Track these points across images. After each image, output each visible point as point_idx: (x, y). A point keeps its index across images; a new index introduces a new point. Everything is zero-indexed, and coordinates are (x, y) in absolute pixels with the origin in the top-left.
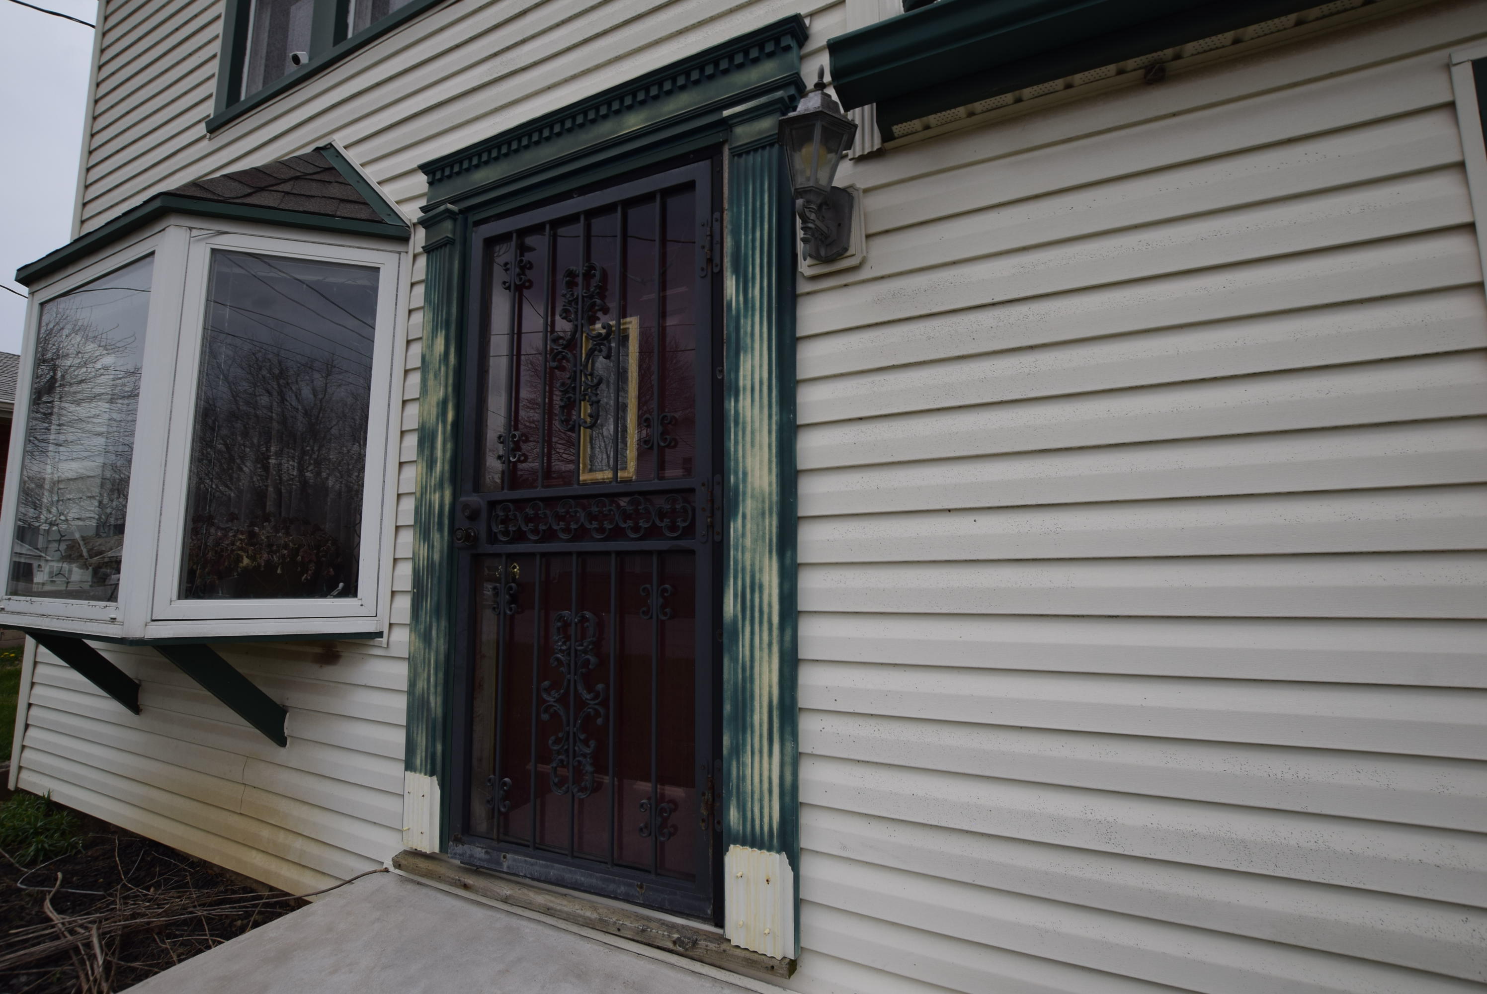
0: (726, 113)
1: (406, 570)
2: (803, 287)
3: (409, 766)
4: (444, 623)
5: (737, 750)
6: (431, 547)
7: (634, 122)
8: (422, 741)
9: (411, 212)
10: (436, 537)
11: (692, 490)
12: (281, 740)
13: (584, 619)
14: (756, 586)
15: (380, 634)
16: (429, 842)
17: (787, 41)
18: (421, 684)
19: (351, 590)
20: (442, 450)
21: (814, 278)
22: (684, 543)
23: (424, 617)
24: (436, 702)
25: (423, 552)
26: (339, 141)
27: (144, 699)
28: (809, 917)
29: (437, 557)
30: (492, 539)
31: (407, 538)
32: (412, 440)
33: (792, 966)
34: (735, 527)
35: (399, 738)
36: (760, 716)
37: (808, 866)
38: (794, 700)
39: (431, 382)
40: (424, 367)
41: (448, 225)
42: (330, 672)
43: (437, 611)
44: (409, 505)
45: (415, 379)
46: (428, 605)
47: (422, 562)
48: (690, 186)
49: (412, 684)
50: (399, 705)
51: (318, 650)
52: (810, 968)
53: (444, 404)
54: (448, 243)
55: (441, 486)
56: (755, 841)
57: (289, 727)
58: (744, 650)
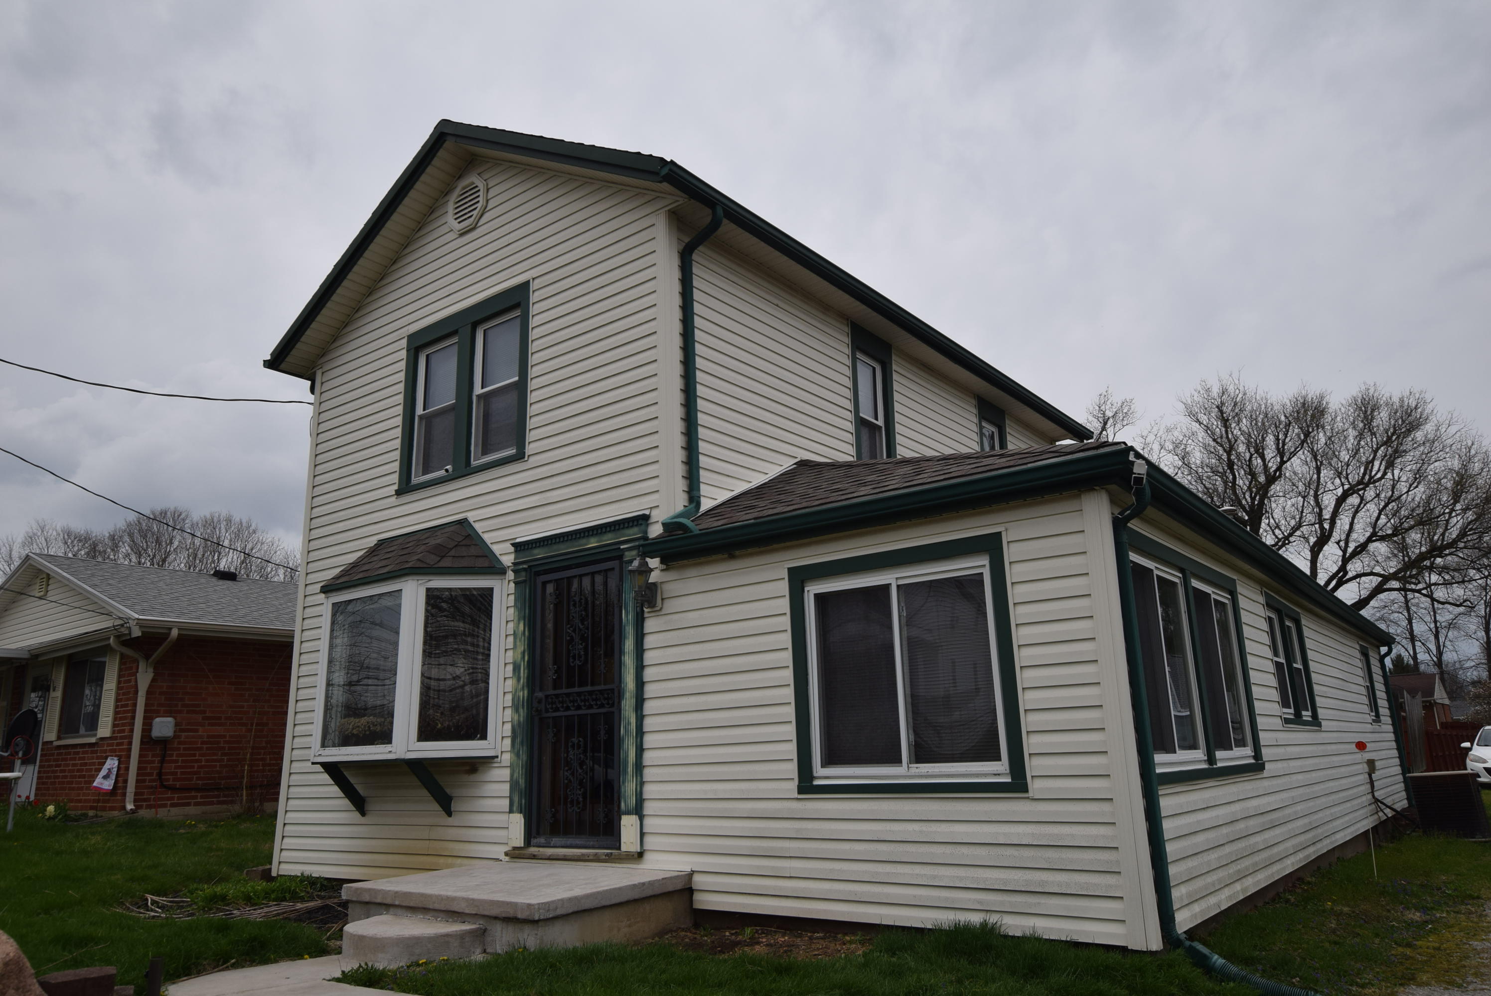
0: (622, 547)
1: (508, 727)
2: (646, 615)
3: (511, 811)
4: (525, 748)
5: (624, 782)
6: (519, 716)
7: (593, 543)
8: (516, 799)
9: (508, 560)
10: (521, 710)
11: (613, 689)
12: (449, 814)
13: (580, 741)
14: (629, 723)
15: (497, 757)
16: (519, 841)
17: (640, 522)
18: (516, 775)
19: (484, 737)
20: (523, 673)
21: (649, 612)
22: (611, 709)
23: (517, 746)
24: (522, 782)
25: (516, 717)
26: (471, 516)
27: (368, 807)
28: (648, 839)
29: (522, 719)
30: (547, 711)
31: (509, 712)
32: (510, 668)
33: (641, 855)
34: (623, 703)
35: (507, 802)
36: (630, 769)
37: (647, 821)
38: (641, 763)
39: (518, 643)
40: (515, 634)
41: (523, 574)
42: (473, 777)
43: (522, 743)
44: (509, 697)
45: (511, 639)
46: (518, 740)
47: (516, 723)
48: (613, 569)
49: (512, 775)
50: (506, 787)
51: (467, 768)
52: (648, 856)
53: (524, 653)
54: (525, 581)
55: (523, 689)
56: (628, 813)
57: (454, 806)
58: (625, 746)
